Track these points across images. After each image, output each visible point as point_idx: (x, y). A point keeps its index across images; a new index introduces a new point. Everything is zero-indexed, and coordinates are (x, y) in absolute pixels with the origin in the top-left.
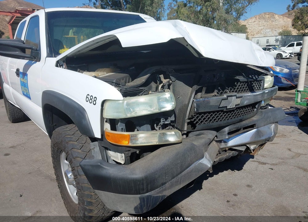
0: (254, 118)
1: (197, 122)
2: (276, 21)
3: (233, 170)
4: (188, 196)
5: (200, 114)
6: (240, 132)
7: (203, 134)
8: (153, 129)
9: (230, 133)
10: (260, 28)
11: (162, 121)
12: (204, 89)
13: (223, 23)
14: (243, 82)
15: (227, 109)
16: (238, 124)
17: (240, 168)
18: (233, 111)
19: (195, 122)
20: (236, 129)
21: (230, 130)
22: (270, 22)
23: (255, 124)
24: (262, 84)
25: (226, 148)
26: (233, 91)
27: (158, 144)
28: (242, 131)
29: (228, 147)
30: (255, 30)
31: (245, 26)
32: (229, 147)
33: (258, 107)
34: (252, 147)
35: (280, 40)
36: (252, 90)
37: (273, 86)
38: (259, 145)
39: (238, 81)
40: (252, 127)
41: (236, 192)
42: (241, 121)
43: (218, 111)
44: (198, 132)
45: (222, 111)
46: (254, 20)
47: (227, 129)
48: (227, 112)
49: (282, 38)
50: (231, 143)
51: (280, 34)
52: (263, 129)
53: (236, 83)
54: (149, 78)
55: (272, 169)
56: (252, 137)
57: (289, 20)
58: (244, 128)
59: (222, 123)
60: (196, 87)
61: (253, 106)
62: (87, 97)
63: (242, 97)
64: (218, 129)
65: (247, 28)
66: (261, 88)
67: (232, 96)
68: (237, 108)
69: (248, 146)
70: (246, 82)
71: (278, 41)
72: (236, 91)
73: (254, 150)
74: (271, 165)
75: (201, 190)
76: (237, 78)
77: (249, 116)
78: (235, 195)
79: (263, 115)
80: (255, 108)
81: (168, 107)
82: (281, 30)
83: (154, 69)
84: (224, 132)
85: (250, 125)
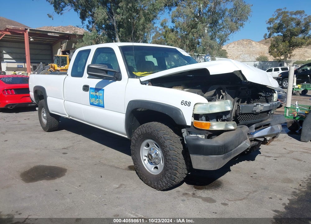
0: (269, 120)
1: (240, 120)
2: (253, 47)
3: (248, 160)
4: (223, 175)
5: (242, 114)
6: (261, 128)
7: (243, 127)
8: (217, 121)
9: (256, 129)
10: (239, 53)
11: (224, 117)
12: (241, 100)
13: (208, 48)
14: (263, 96)
15: (256, 112)
16: (260, 123)
17: (253, 159)
18: (258, 114)
19: (239, 120)
20: (259, 126)
21: (256, 126)
22: (248, 48)
23: (269, 124)
24: (272, 98)
25: (252, 138)
26: (259, 102)
27: (224, 129)
28: (263, 127)
29: (253, 138)
30: (234, 54)
31: (226, 50)
32: (255, 138)
33: (270, 113)
34: (268, 138)
35: (258, 65)
36: (267, 102)
37: (277, 101)
38: (272, 137)
39: (261, 95)
40: (268, 125)
41: (255, 172)
42: (262, 121)
43: (251, 113)
44: (240, 126)
45: (253, 113)
46: (233, 46)
47: (254, 126)
48: (255, 114)
49: (260, 63)
50: (256, 135)
51: (258, 59)
52: (274, 127)
53: (260, 97)
54: (215, 92)
55: (276, 160)
56: (269, 132)
57: (265, 46)
58: (264, 126)
59: (253, 121)
60: (237, 99)
61: (267, 112)
62: (182, 102)
63: (263, 106)
64: (249, 125)
65: (227, 53)
66: (272, 101)
67: (258, 104)
68: (261, 112)
69: (265, 137)
70: (265, 97)
71: (256, 66)
72: (260, 102)
73: (269, 141)
74: (274, 157)
75: (231, 172)
76: (260, 93)
77: (265, 118)
78: (255, 174)
79: (274, 118)
80: (269, 114)
81: (229, 109)
82: (258, 56)
83: (217, 86)
84: (253, 127)
85: (267, 123)
